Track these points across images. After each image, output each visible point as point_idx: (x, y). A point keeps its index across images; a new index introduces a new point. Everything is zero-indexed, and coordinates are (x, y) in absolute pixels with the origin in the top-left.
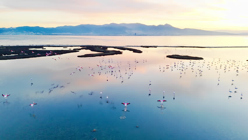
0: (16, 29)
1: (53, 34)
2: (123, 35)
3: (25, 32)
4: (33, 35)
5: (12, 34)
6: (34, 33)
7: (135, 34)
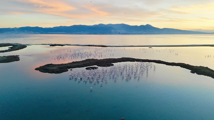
0: (19, 29)
1: (49, 33)
2: (109, 34)
3: (26, 31)
4: (32, 34)
5: (15, 33)
6: (33, 32)
7: (119, 33)
